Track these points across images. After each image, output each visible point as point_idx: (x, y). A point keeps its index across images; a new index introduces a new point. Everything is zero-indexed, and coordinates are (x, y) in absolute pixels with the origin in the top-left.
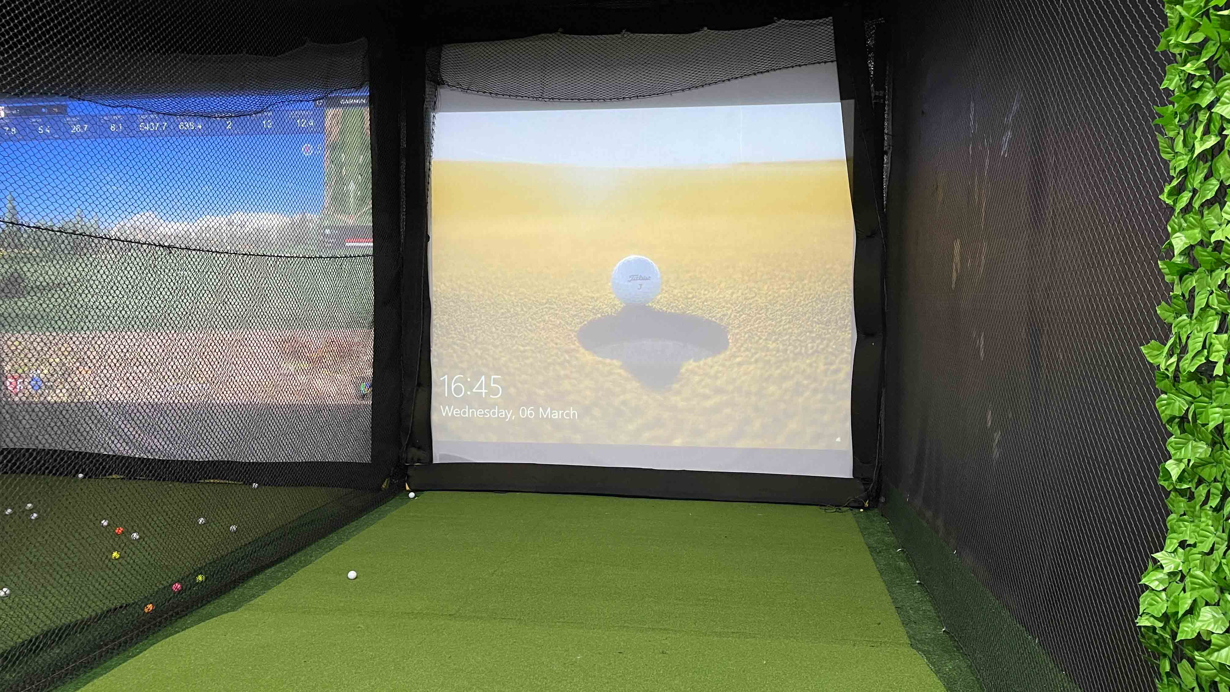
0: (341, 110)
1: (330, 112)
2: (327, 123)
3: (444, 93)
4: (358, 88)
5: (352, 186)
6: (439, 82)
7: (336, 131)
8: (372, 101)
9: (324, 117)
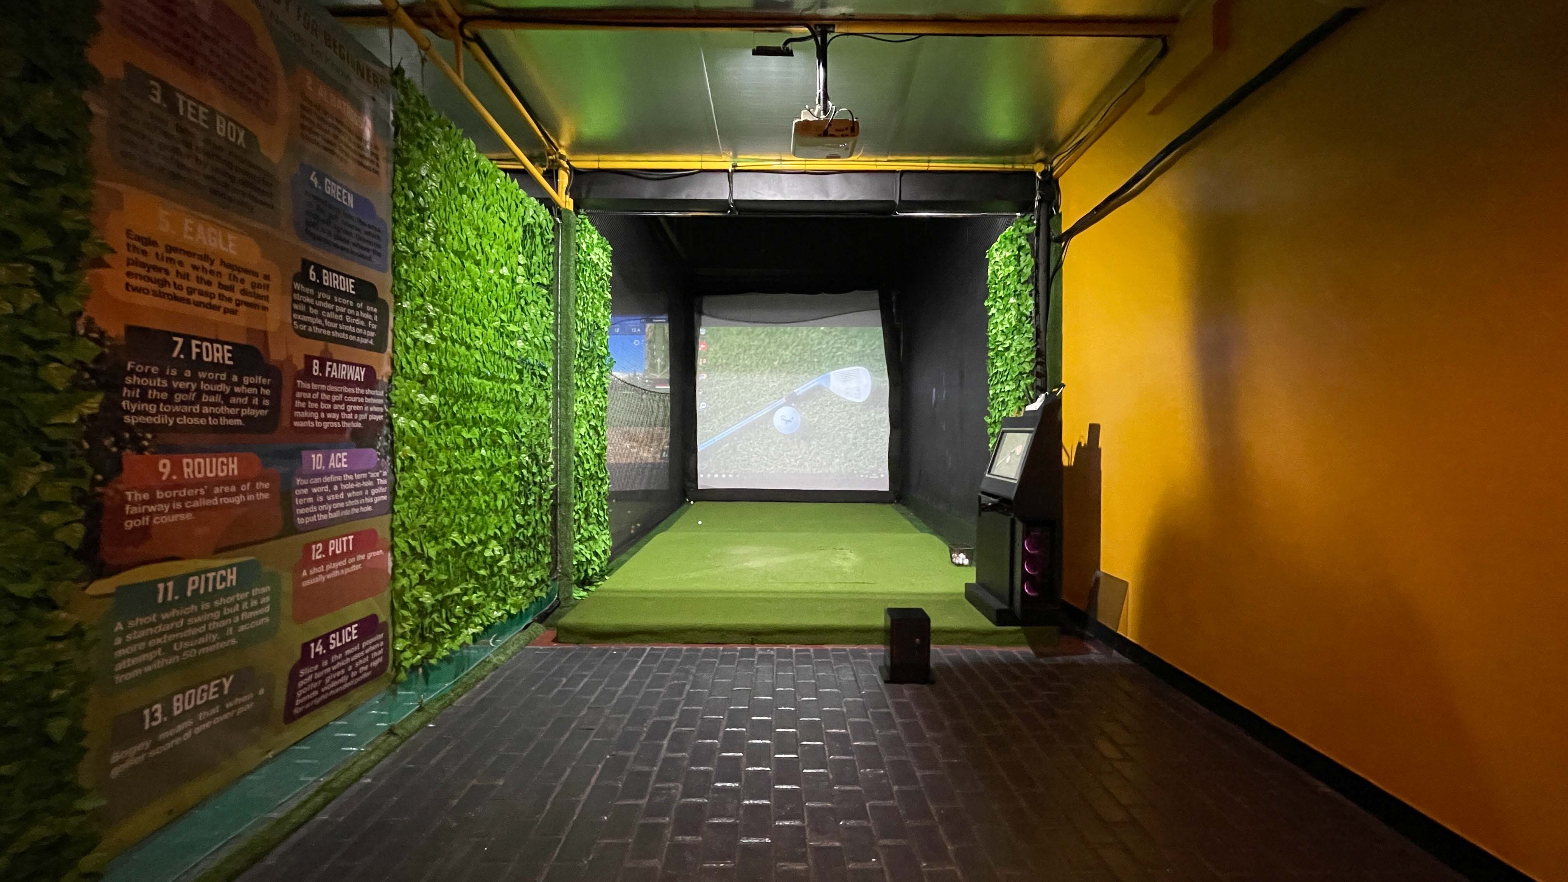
0: (653, 325)
1: (648, 325)
2: (647, 330)
3: (704, 318)
4: (661, 314)
5: (659, 360)
6: (701, 313)
7: (651, 334)
8: (670, 321)
9: (645, 327)
